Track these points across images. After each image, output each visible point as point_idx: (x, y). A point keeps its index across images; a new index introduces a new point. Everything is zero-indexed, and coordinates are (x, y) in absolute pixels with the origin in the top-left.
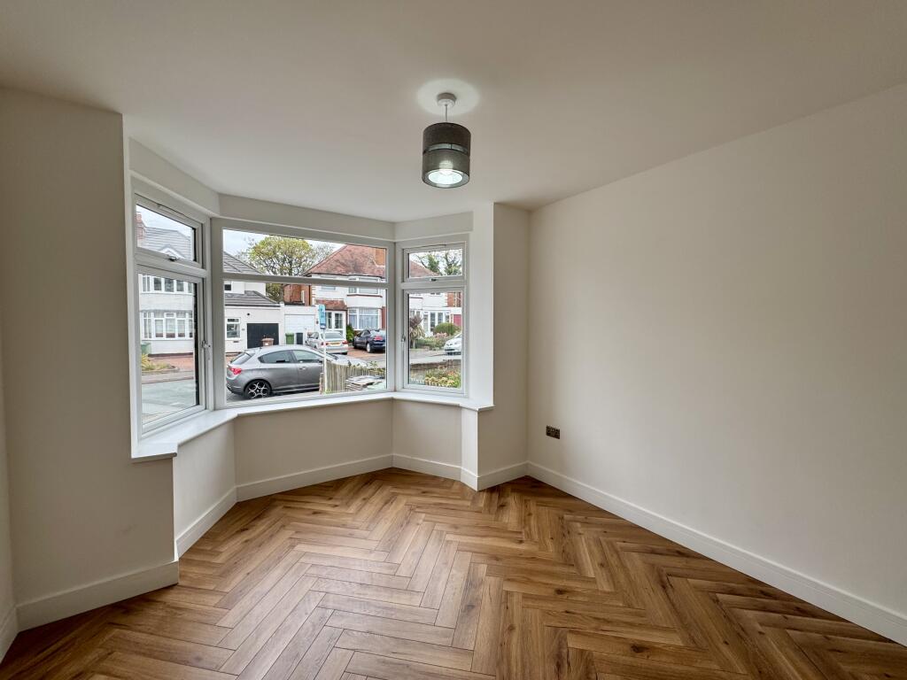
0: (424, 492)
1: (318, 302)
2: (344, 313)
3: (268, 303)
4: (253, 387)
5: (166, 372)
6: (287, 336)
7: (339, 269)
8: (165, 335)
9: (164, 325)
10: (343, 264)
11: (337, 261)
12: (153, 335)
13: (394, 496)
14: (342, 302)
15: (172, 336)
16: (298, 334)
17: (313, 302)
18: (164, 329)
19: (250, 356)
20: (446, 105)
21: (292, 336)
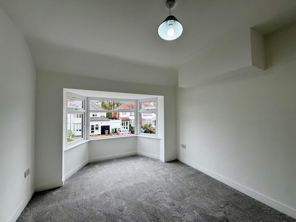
1: (121, 118)
2: (128, 121)
3: (107, 120)
6: (112, 129)
7: (127, 108)
8: (79, 130)
9: (79, 127)
10: (128, 106)
11: (127, 105)
12: (76, 130)
14: (128, 118)
16: (115, 129)
17: (120, 118)
18: (79, 128)
21: (114, 129)
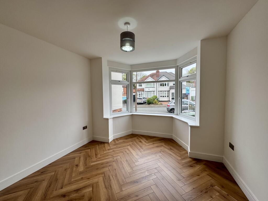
0: (171, 149)
4: (172, 110)
5: (160, 105)
13: (162, 146)
15: (164, 97)
19: (172, 102)
20: (127, 26)
